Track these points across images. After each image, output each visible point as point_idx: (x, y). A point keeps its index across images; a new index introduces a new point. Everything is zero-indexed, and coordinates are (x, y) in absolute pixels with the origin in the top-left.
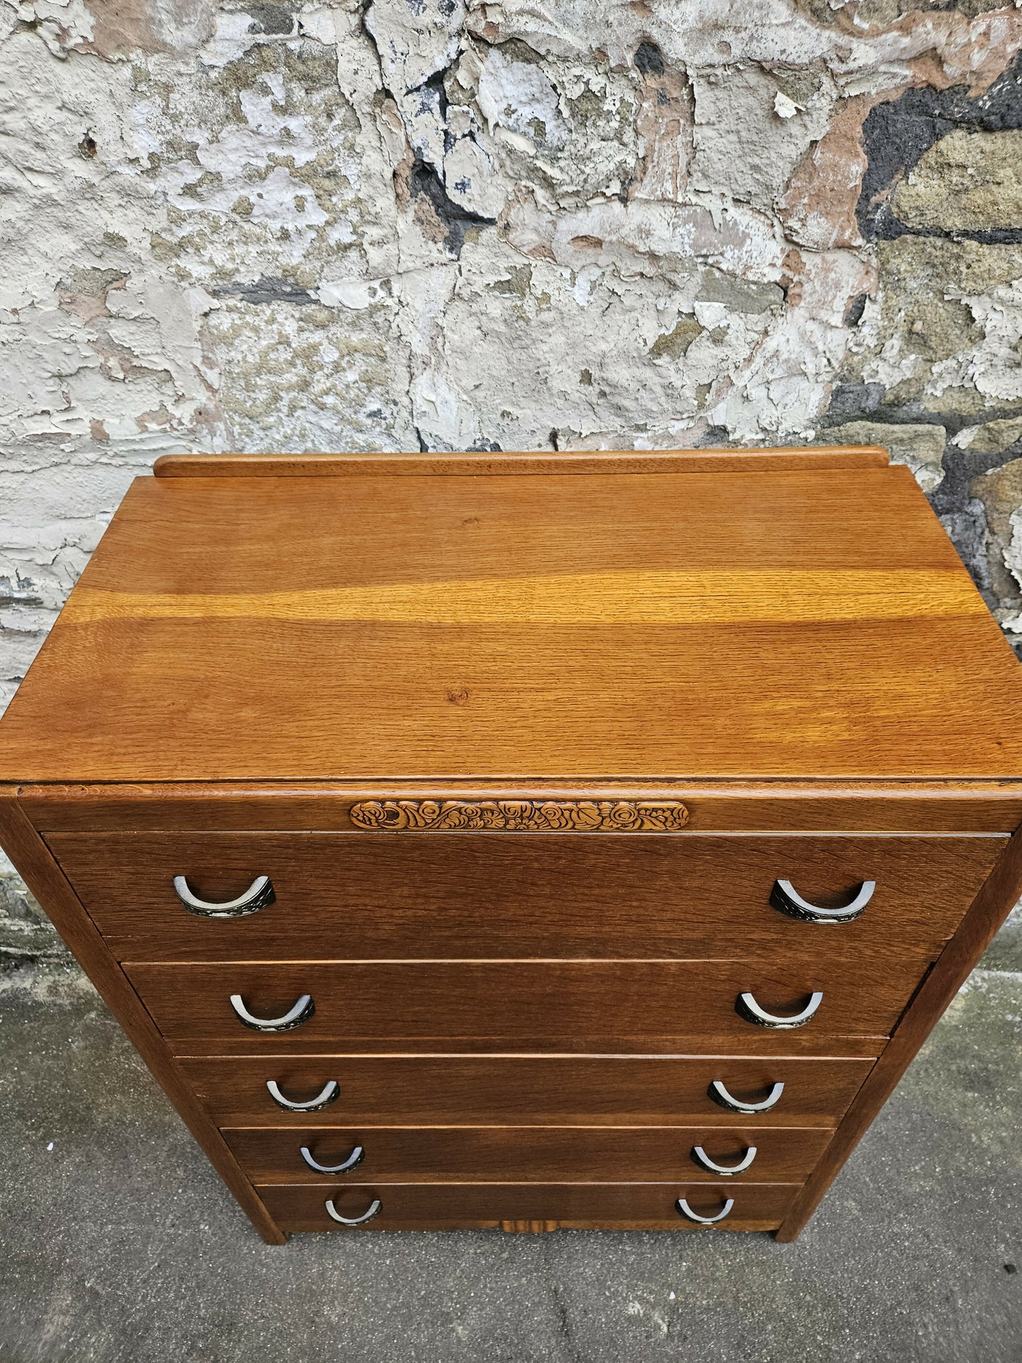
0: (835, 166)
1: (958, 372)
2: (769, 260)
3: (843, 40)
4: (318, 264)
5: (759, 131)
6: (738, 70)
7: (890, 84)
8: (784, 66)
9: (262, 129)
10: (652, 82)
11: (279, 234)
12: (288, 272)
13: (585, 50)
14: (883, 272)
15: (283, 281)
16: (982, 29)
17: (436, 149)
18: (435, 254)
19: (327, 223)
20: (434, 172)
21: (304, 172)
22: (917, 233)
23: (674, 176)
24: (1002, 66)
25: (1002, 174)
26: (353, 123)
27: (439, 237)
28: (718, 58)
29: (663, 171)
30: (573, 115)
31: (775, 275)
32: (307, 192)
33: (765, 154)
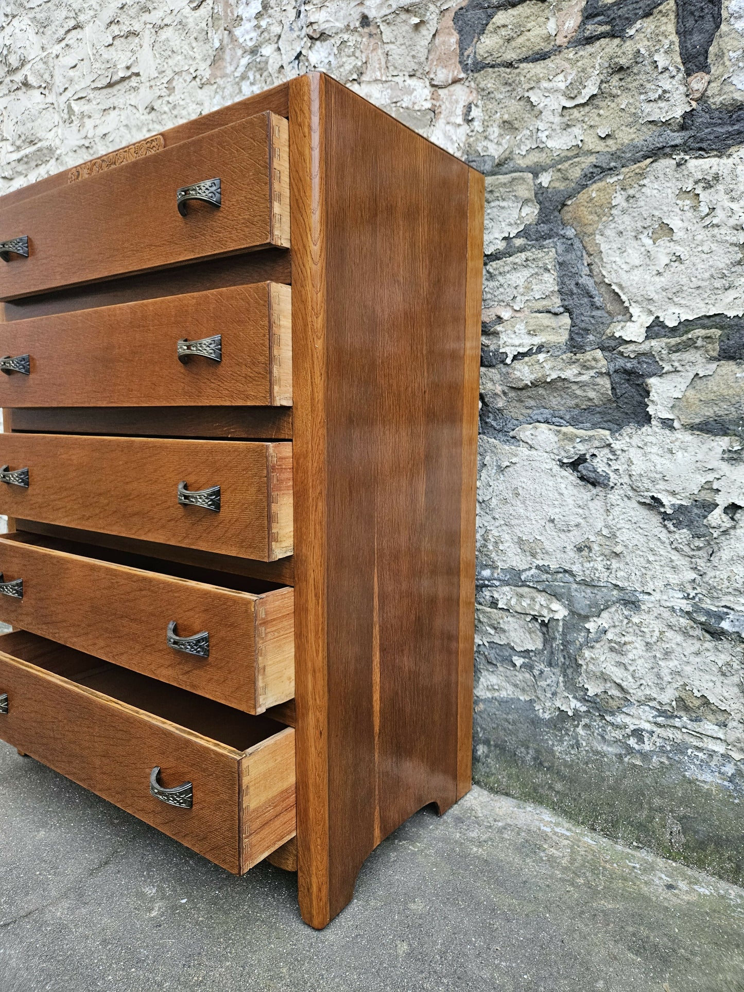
0: (444, 42)
1: (531, 136)
2: (424, 98)
5: (412, 39)
6: (397, 14)
8: (412, 5)
10: (366, 30)
13: (343, 26)
14: (480, 90)
22: (493, 66)
23: (380, 69)
25: (529, 26)
28: (388, 12)
29: (375, 67)
30: (339, 52)
31: (428, 105)
33: (416, 48)
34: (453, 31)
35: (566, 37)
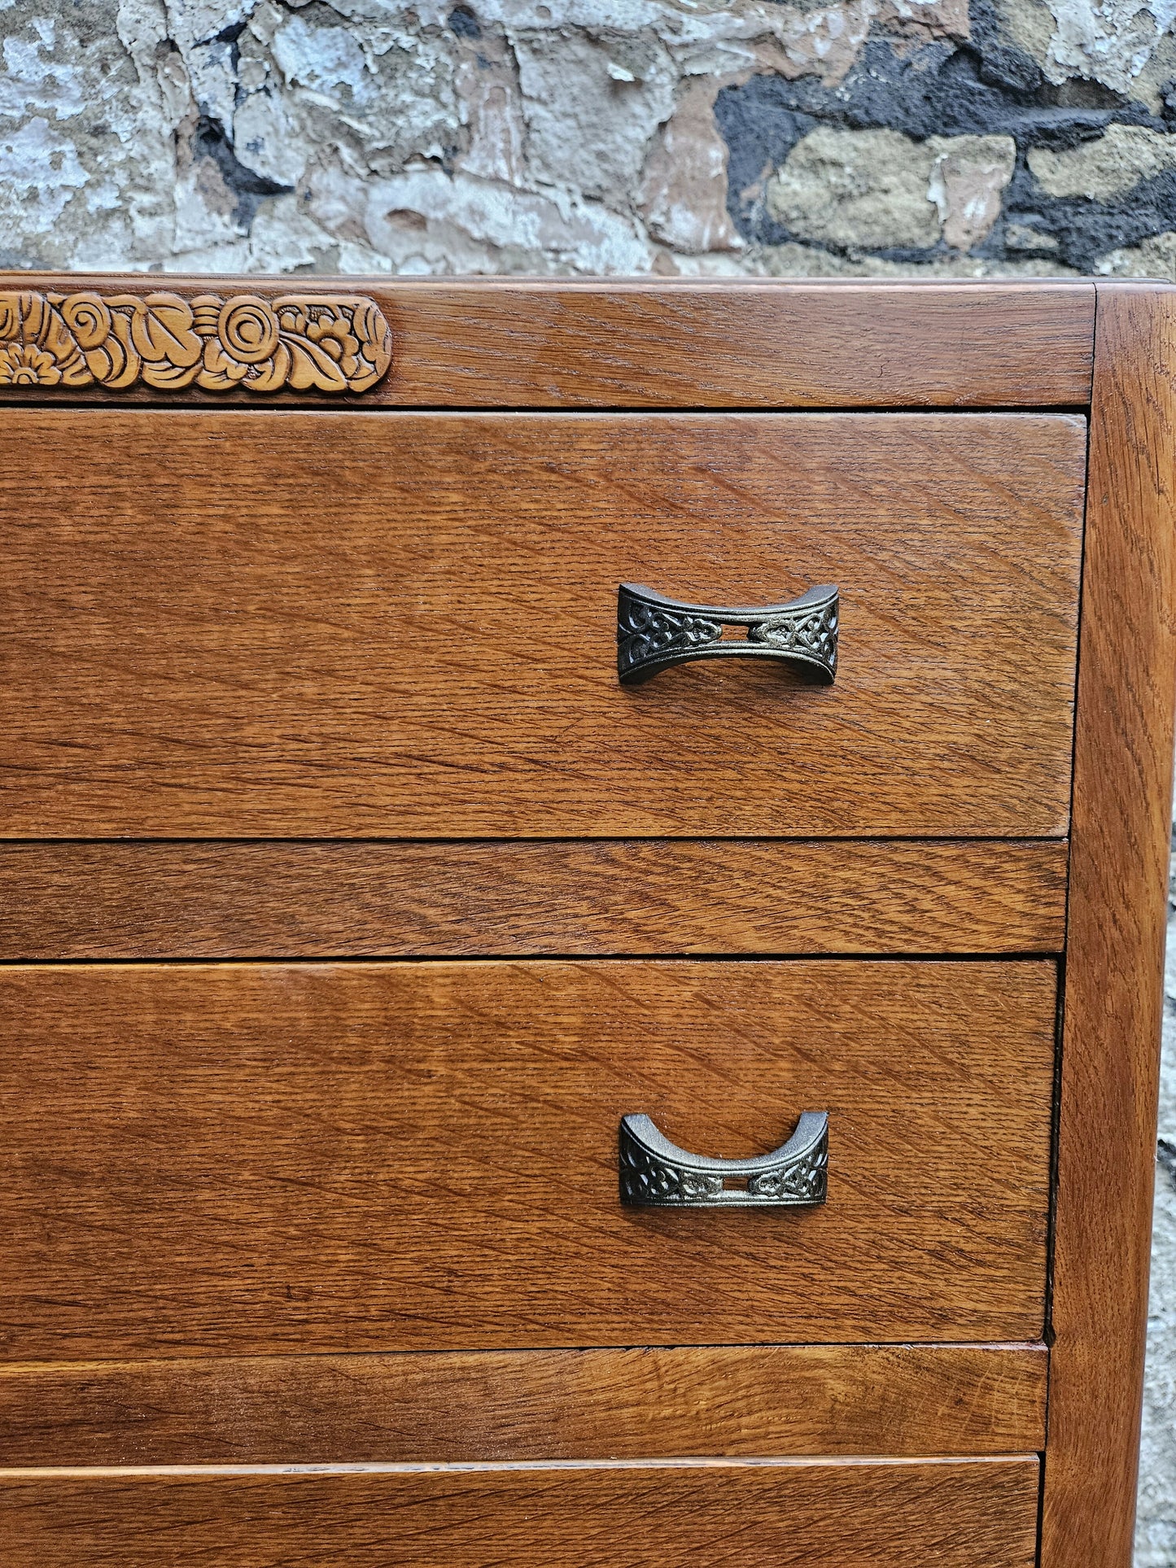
0: (690, 151)
2: (635, 262)
3: (671, 12)
4: (71, 237)
5: (598, 111)
6: (563, 37)
7: (733, 66)
8: (612, 32)
9: (24, 75)
10: (467, 44)
11: (25, 195)
12: (31, 242)
13: (392, 8)
15: (23, 253)
16: (818, 20)
17: (225, 104)
18: (220, 228)
19: (88, 183)
20: (222, 130)
21: (66, 125)
22: (805, 243)
23: (507, 154)
24: (849, 57)
25: (888, 181)
26: (130, 75)
27: (226, 208)
28: (538, 22)
29: (494, 146)
30: (381, 71)
32: (68, 147)
33: (610, 138)
34: (714, 132)
35: (968, 232)
